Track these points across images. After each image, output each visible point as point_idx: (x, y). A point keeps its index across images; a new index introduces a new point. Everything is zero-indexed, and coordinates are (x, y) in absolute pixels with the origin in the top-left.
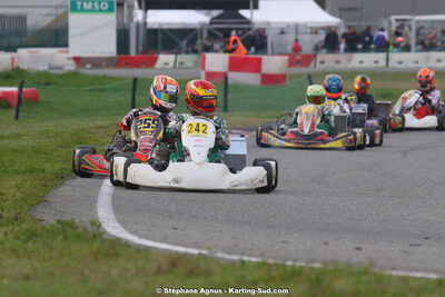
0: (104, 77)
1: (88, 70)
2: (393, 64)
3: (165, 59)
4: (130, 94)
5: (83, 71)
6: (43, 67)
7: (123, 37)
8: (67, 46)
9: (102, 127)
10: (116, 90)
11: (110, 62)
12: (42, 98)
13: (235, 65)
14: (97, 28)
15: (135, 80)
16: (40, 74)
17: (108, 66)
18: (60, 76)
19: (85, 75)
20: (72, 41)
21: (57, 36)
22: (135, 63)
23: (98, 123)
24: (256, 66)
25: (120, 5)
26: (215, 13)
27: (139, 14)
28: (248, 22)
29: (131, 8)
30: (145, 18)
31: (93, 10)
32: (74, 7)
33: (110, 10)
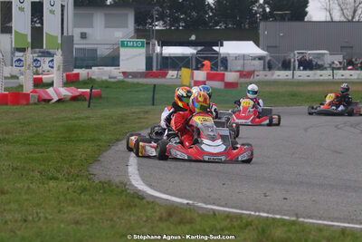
0: (138, 84)
1: (130, 80)
2: (296, 77)
3: (172, 73)
5: (126, 80)
6: (105, 78)
7: (149, 61)
8: (119, 66)
9: (134, 113)
10: (144, 91)
11: (142, 75)
12: (103, 96)
13: (210, 77)
14: (135, 56)
15: (155, 85)
16: (103, 82)
17: (141, 77)
18: (114, 83)
19: (128, 83)
20: (121, 63)
21: (113, 60)
22: (155, 76)
23: (133, 110)
24: (221, 78)
25: (148, 44)
26: (199, 48)
27: (158, 49)
28: (217, 53)
29: (154, 45)
30: (161, 51)
31: (133, 46)
32: (123, 45)
33: (142, 46)
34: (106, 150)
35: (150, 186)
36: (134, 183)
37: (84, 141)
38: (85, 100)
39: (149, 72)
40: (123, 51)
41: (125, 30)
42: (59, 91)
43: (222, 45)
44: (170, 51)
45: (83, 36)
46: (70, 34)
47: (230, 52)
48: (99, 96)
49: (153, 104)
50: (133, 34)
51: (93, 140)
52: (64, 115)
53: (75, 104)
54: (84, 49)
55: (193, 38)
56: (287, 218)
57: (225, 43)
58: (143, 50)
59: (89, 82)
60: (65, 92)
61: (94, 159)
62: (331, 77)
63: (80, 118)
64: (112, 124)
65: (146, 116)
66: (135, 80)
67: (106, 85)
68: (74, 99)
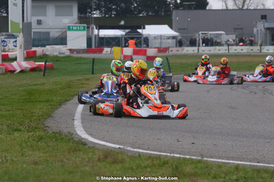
0: (81, 58)
1: (75, 55)
2: (200, 52)
3: (107, 50)
4: (91, 65)
5: (72, 55)
6: (56, 54)
7: (89, 40)
8: (66, 44)
9: (79, 80)
10: (86, 63)
11: (83, 51)
12: (55, 67)
13: (135, 52)
14: (79, 37)
15: (94, 59)
16: (54, 57)
17: (83, 53)
18: (63, 57)
19: (73, 57)
20: (68, 42)
21: (62, 41)
22: (94, 52)
23: (78, 78)
24: (144, 53)
25: (88, 28)
26: (127, 31)
27: (96, 31)
28: (141, 34)
29: (93, 28)
30: (98, 33)
31: (77, 30)
32: (69, 28)
33: (84, 30)
34: (57, 109)
35: (91, 135)
36: (79, 133)
37: (41, 102)
38: (41, 70)
39: (89, 49)
40: (69, 34)
41: (71, 17)
42: (21, 64)
43: (144, 28)
44: (105, 33)
45: (39, 22)
46: (29, 21)
47: (151, 33)
48: (52, 68)
49: (93, 73)
50: (76, 20)
51: (47, 101)
52: (25, 82)
53: (33, 74)
54: (40, 32)
55: (122, 23)
56: (194, 158)
57: (146, 26)
58: (85, 33)
59: (44, 57)
60: (26, 65)
61: (49, 115)
62: (227, 51)
63: (37, 84)
64: (61, 89)
65: (88, 82)
66: (79, 55)
67: (57, 59)
68: (33, 70)
